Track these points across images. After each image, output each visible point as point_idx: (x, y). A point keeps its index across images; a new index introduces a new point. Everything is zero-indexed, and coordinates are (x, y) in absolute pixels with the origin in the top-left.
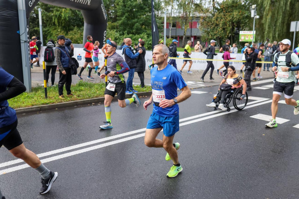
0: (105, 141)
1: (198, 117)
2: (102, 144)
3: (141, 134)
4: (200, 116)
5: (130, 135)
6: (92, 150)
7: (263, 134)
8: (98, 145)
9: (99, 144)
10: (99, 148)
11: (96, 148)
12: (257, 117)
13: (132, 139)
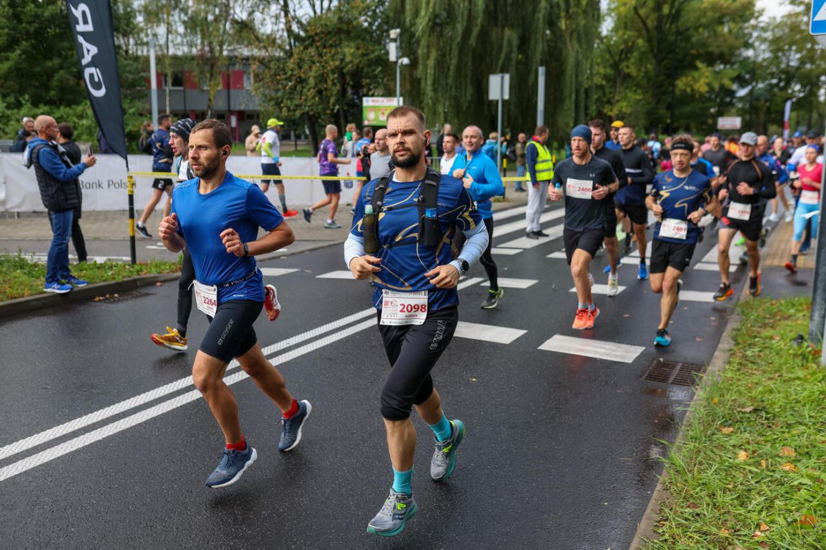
7: (472, 377)
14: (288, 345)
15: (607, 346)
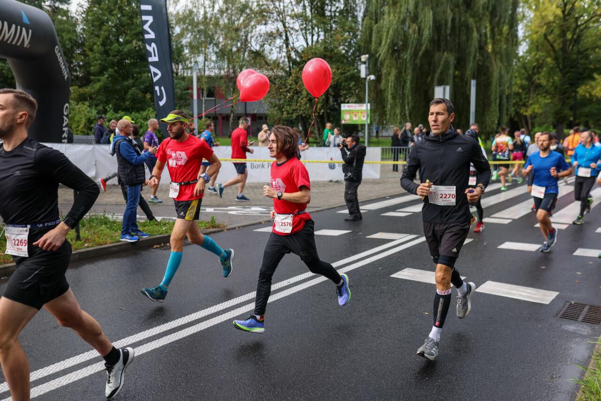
0: (85, 362)
1: (287, 284)
2: (78, 370)
3: (169, 336)
4: (291, 283)
5: (143, 340)
6: (53, 388)
7: (425, 311)
8: (67, 374)
9: (71, 372)
10: (71, 381)
11: (65, 384)
12: (404, 276)
13: (149, 350)
14: (289, 284)
15: (528, 291)
